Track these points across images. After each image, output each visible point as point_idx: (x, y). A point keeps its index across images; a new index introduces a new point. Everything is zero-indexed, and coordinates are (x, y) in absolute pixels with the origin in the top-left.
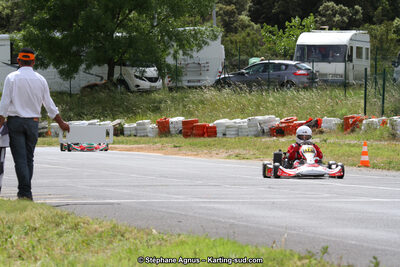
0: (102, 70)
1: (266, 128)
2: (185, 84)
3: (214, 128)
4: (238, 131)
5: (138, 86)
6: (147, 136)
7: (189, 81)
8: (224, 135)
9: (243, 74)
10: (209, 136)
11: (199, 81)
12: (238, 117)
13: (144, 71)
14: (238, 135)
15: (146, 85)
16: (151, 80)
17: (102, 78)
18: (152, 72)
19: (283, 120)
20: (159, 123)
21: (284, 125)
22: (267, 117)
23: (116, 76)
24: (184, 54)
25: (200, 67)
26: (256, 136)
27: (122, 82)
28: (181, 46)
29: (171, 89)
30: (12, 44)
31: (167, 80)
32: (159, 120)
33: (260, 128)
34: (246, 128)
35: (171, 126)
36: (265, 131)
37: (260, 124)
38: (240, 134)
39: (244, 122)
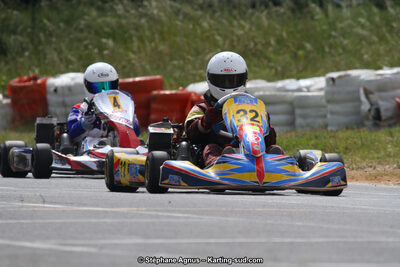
1: (386, 106)
4: (294, 113)
14: (291, 124)
22: (387, 72)
26: (348, 127)
32: (15, 82)
33: (366, 106)
34: (318, 106)
35: (51, 98)
36: (384, 114)
37: (367, 93)
38: (299, 121)
39: (308, 89)
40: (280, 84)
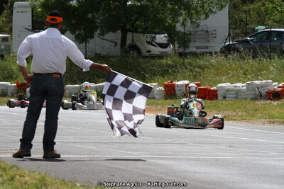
0: (116, 36)
1: (263, 92)
2: (194, 50)
3: (216, 91)
4: (238, 94)
5: (149, 51)
6: (154, 98)
7: (197, 48)
8: (225, 97)
9: (247, 41)
10: (210, 99)
11: (207, 47)
12: (239, 82)
13: (154, 38)
14: (237, 98)
15: (156, 50)
16: (162, 46)
17: (116, 44)
18: (162, 38)
19: (281, 85)
20: (166, 86)
21: (280, 89)
22: (264, 81)
23: (129, 42)
24: (192, 22)
25: (208, 35)
26: (252, 99)
27: (134, 47)
28: (190, 15)
29: (180, 55)
30: (33, 11)
31: (177, 46)
32: (166, 83)
33: (257, 92)
34: (244, 92)
35: (177, 88)
36: (263, 95)
37: (258, 88)
38: (239, 97)
39: (243, 87)
40: (236, 85)
